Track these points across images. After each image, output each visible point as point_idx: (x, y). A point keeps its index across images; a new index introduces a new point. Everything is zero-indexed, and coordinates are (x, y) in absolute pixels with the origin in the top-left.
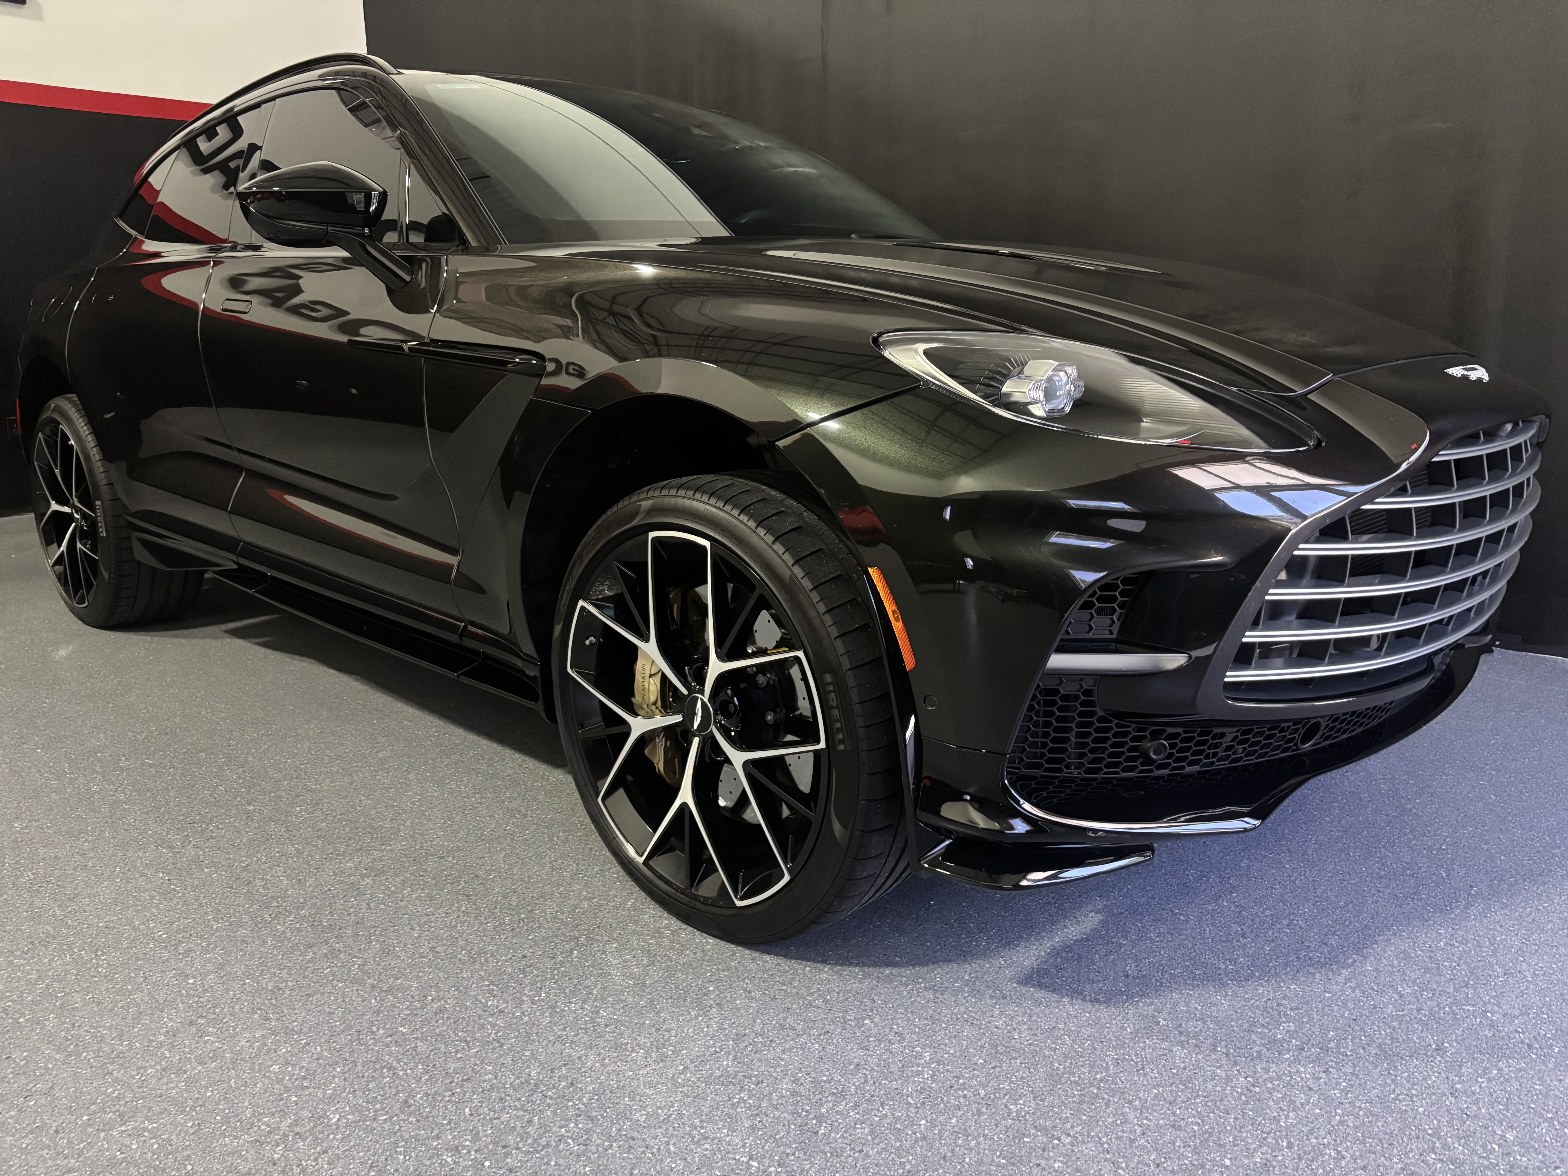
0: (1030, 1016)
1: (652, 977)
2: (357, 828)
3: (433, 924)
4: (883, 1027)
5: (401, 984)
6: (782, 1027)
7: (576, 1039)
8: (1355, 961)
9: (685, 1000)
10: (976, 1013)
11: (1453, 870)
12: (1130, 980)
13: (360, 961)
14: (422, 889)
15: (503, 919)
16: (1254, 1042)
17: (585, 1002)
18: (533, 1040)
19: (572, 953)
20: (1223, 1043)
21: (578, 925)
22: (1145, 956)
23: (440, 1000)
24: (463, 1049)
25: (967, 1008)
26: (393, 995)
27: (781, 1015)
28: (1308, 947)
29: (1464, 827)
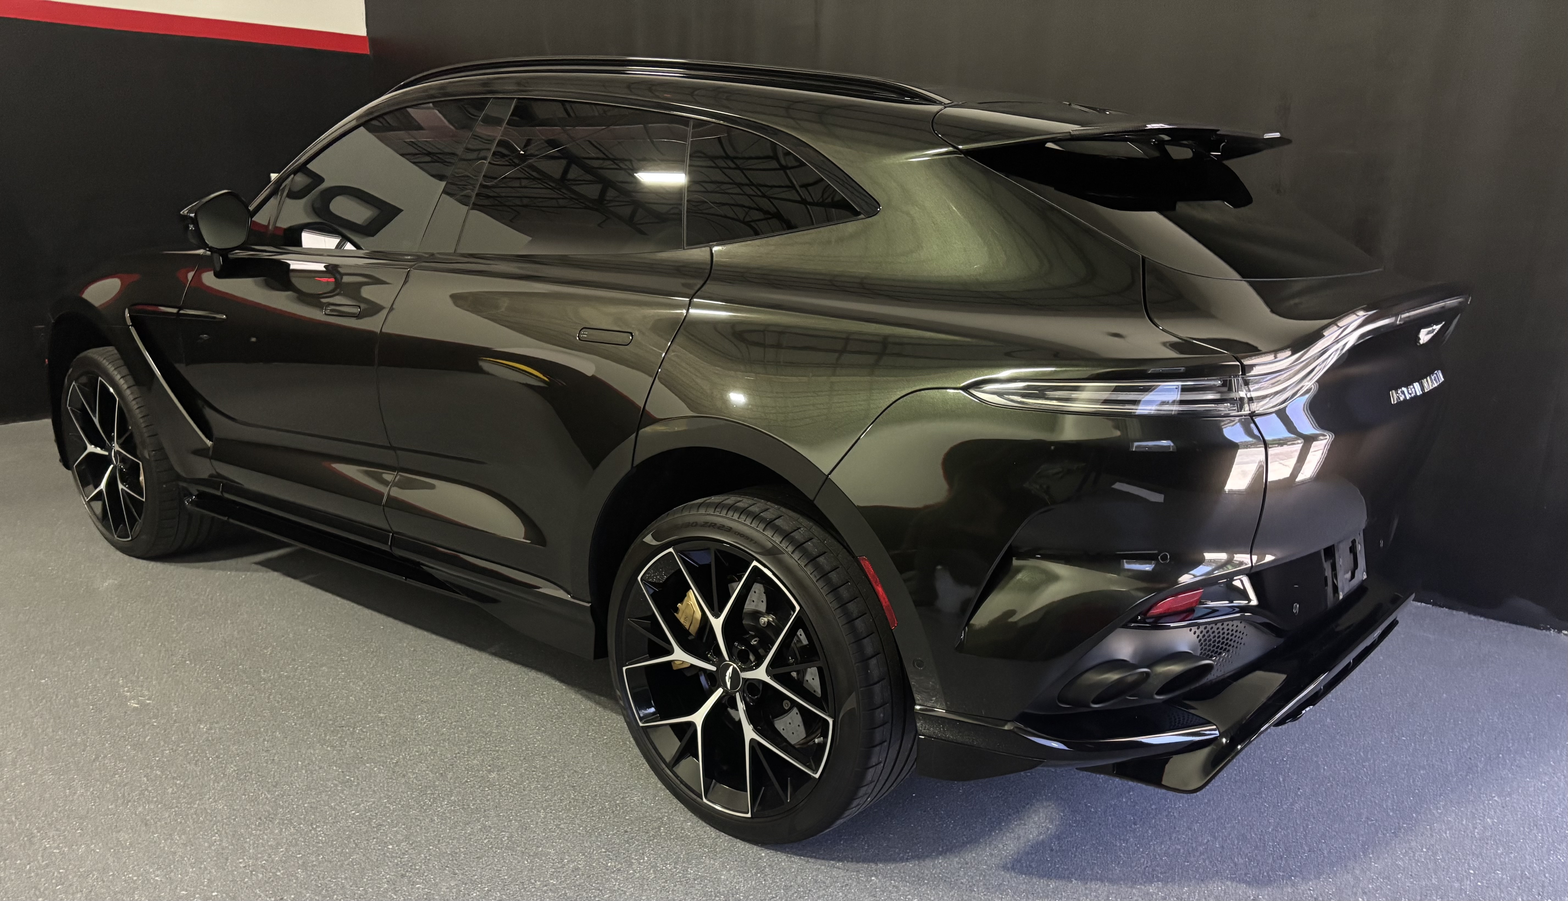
0: (985, 876)
1: (720, 846)
2: (472, 733)
3: (552, 808)
4: (885, 882)
5: (542, 850)
6: (816, 881)
7: (675, 888)
8: (1208, 841)
9: (746, 863)
10: (948, 874)
11: (1288, 776)
12: (1054, 853)
13: (507, 834)
14: (537, 782)
15: (604, 804)
16: (1134, 893)
17: (676, 863)
18: (646, 889)
19: (660, 829)
20: (1114, 895)
21: (659, 809)
22: (1065, 836)
23: (573, 862)
24: (599, 895)
25: (941, 870)
26: (538, 858)
27: (814, 873)
28: (1178, 831)
29: (1303, 743)
